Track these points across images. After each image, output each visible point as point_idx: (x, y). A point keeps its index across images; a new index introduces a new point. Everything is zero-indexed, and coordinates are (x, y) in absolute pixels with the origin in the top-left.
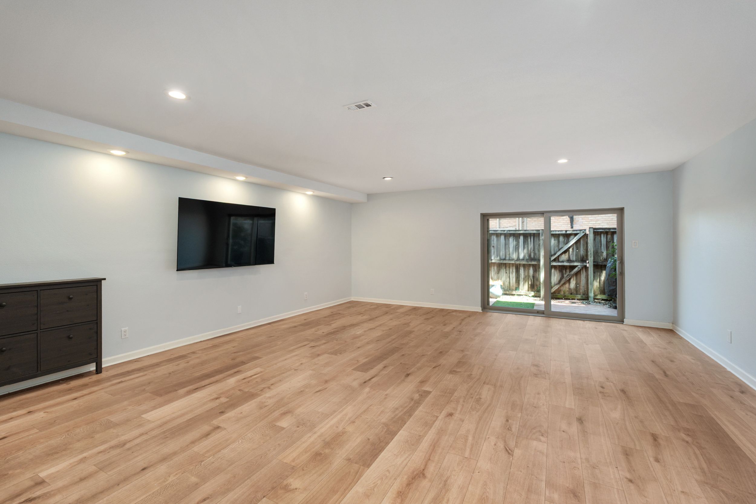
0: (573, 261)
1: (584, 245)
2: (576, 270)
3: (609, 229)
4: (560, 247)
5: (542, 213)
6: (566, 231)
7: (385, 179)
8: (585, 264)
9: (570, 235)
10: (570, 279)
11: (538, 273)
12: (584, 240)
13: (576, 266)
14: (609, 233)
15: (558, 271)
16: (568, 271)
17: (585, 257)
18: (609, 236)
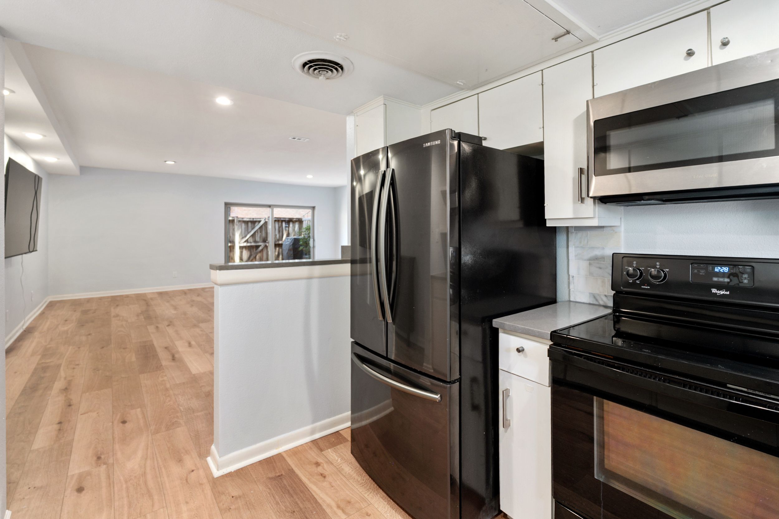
0: (258, 242)
1: (265, 230)
2: (260, 248)
3: (280, 218)
4: (249, 231)
5: (270, 206)
6: (253, 219)
7: (167, 162)
8: (266, 244)
9: (256, 222)
10: (256, 256)
11: (233, 253)
12: (264, 226)
13: (260, 246)
14: (280, 221)
15: (247, 250)
16: (254, 249)
17: (266, 239)
18: (280, 223)
